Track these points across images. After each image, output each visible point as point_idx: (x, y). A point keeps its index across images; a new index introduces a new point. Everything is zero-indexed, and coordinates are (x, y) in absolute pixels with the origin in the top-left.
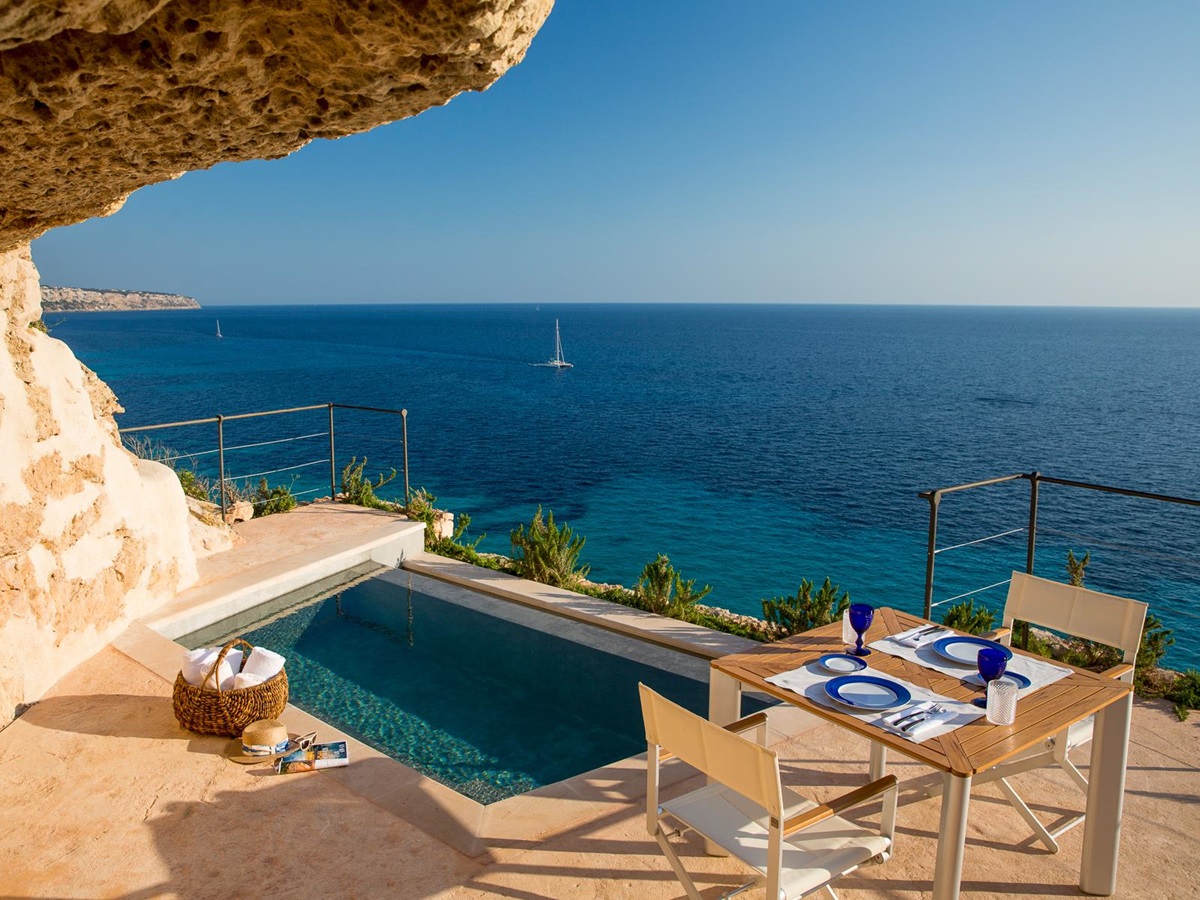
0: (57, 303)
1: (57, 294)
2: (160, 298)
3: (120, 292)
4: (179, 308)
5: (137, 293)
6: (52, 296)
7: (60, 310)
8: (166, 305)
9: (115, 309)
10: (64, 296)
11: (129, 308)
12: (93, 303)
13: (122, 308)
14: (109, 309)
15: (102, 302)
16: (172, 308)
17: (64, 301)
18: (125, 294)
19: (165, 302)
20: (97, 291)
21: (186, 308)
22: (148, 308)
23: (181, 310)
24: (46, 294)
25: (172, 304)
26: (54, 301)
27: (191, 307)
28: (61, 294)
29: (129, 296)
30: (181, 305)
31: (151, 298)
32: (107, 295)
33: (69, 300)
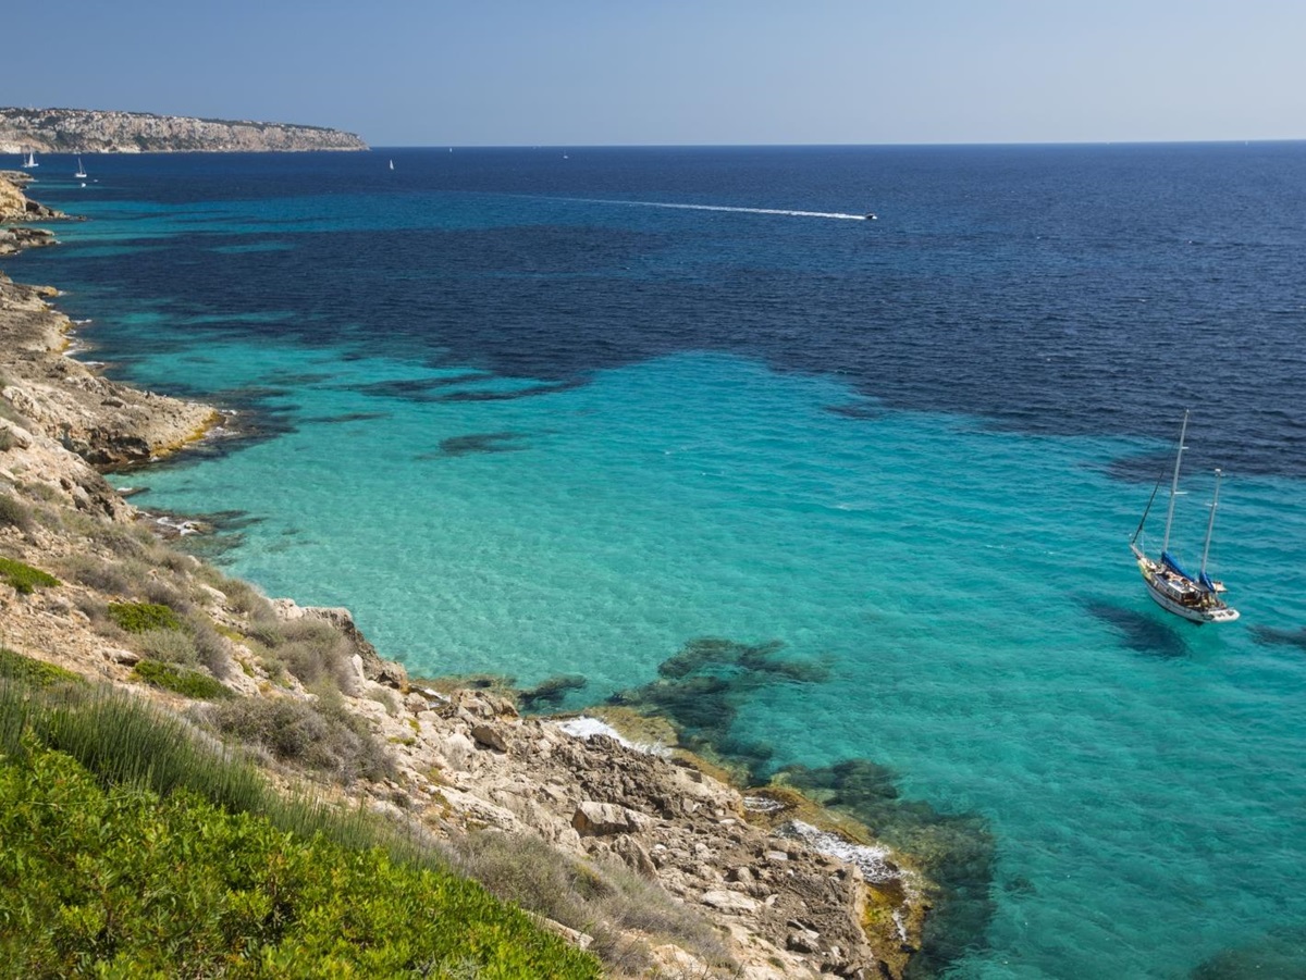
0: (165, 139)
1: (165, 127)
2: (312, 134)
3: (254, 125)
4: (337, 149)
5: (278, 126)
6: (159, 129)
7: (170, 150)
8: (321, 144)
9: (246, 150)
10: (176, 129)
11: (268, 149)
12: (217, 141)
13: (257, 148)
14: (238, 149)
15: (228, 138)
16: (329, 149)
17: (176, 137)
18: (262, 128)
19: (319, 140)
20: (223, 122)
21: (348, 149)
22: (294, 149)
23: (342, 152)
24: (150, 126)
25: (327, 142)
26: (161, 136)
27: (355, 149)
28: (170, 126)
29: (266, 131)
30: (341, 145)
31: (299, 134)
32: (236, 128)
33: (183, 136)
